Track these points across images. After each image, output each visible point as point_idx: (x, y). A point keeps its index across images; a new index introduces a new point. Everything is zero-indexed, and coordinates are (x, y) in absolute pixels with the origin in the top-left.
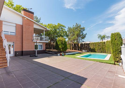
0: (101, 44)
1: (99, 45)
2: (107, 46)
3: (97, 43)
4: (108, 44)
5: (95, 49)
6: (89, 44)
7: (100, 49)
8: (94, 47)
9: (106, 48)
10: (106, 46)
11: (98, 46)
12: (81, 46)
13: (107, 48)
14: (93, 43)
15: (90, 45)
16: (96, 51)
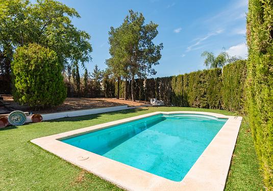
0: (207, 77)
1: (201, 82)
2: (227, 82)
3: (194, 74)
4: (230, 74)
5: (186, 97)
6: (171, 78)
7: (203, 96)
8: (185, 88)
9: (224, 93)
10: (222, 85)
11: (195, 84)
12: (147, 86)
13: (227, 91)
14: (183, 76)
15: (173, 83)
16: (190, 104)
